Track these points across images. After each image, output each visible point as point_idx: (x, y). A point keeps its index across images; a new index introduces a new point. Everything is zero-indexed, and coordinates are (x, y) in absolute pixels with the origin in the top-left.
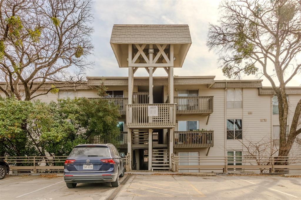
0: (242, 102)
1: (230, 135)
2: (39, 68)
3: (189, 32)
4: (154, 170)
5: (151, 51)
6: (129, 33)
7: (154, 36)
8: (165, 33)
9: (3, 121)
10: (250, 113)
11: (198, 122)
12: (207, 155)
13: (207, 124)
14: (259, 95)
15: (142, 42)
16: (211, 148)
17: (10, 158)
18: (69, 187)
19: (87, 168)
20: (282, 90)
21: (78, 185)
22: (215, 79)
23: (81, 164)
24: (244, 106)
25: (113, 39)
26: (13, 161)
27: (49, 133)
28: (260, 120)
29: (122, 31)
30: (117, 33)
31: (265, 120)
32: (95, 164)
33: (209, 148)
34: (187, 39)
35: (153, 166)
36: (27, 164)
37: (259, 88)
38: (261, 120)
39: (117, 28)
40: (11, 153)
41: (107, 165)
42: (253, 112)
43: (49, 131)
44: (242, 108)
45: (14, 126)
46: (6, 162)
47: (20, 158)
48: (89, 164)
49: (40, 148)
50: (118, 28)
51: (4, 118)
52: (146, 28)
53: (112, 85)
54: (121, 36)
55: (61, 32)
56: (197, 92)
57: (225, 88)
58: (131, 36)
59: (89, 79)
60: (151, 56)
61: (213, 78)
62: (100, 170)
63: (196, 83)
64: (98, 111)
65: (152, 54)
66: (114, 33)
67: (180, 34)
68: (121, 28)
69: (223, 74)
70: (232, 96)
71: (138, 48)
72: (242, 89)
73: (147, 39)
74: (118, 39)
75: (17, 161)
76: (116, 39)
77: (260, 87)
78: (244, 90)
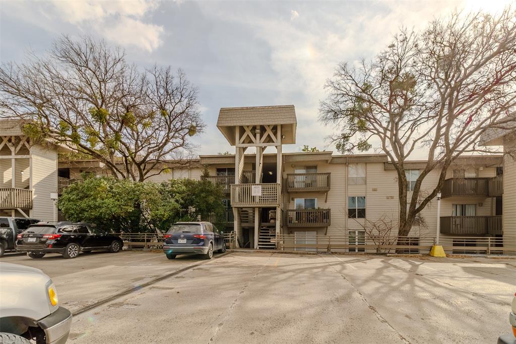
0: (366, 178)
1: (352, 214)
2: (151, 152)
3: (294, 112)
4: (260, 248)
5: (258, 131)
6: (235, 116)
7: (259, 118)
8: (271, 114)
9: (118, 201)
10: (375, 190)
11: (316, 199)
12: (326, 234)
13: (326, 202)
14: (385, 170)
15: (248, 124)
16: (329, 228)
17: (125, 235)
18: (169, 259)
19: (181, 242)
20: (400, 166)
21: (177, 256)
22: (332, 155)
23: (176, 238)
24: (367, 183)
25: (220, 122)
26: (128, 237)
27: (157, 212)
28: (385, 198)
29: (229, 114)
30: (224, 117)
31: (392, 198)
32: (188, 238)
33: (327, 227)
34: (292, 119)
35: (259, 245)
36: (138, 241)
37: (384, 163)
38: (387, 197)
39: (223, 111)
40: (125, 230)
41: (197, 240)
42: (378, 189)
43: (157, 210)
44: (366, 184)
45: (128, 205)
46: (122, 238)
47: (134, 235)
48: (183, 239)
49: (152, 225)
50: (225, 111)
51: (119, 199)
52: (252, 110)
53: (224, 162)
54: (227, 119)
55: (170, 120)
56: (315, 167)
57: (346, 163)
58: (237, 119)
59: (202, 158)
60: (258, 136)
61: (330, 153)
62: (192, 244)
63: (312, 159)
64: (202, 191)
65: (259, 134)
66: (221, 117)
67: (285, 114)
68: (227, 111)
69: (337, 150)
70: (355, 172)
71: (246, 129)
72: (366, 163)
73: (252, 121)
74: (224, 122)
75: (131, 237)
76: (223, 122)
77: (386, 161)
78: (367, 165)
